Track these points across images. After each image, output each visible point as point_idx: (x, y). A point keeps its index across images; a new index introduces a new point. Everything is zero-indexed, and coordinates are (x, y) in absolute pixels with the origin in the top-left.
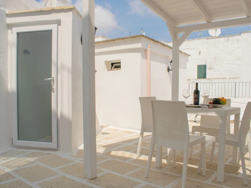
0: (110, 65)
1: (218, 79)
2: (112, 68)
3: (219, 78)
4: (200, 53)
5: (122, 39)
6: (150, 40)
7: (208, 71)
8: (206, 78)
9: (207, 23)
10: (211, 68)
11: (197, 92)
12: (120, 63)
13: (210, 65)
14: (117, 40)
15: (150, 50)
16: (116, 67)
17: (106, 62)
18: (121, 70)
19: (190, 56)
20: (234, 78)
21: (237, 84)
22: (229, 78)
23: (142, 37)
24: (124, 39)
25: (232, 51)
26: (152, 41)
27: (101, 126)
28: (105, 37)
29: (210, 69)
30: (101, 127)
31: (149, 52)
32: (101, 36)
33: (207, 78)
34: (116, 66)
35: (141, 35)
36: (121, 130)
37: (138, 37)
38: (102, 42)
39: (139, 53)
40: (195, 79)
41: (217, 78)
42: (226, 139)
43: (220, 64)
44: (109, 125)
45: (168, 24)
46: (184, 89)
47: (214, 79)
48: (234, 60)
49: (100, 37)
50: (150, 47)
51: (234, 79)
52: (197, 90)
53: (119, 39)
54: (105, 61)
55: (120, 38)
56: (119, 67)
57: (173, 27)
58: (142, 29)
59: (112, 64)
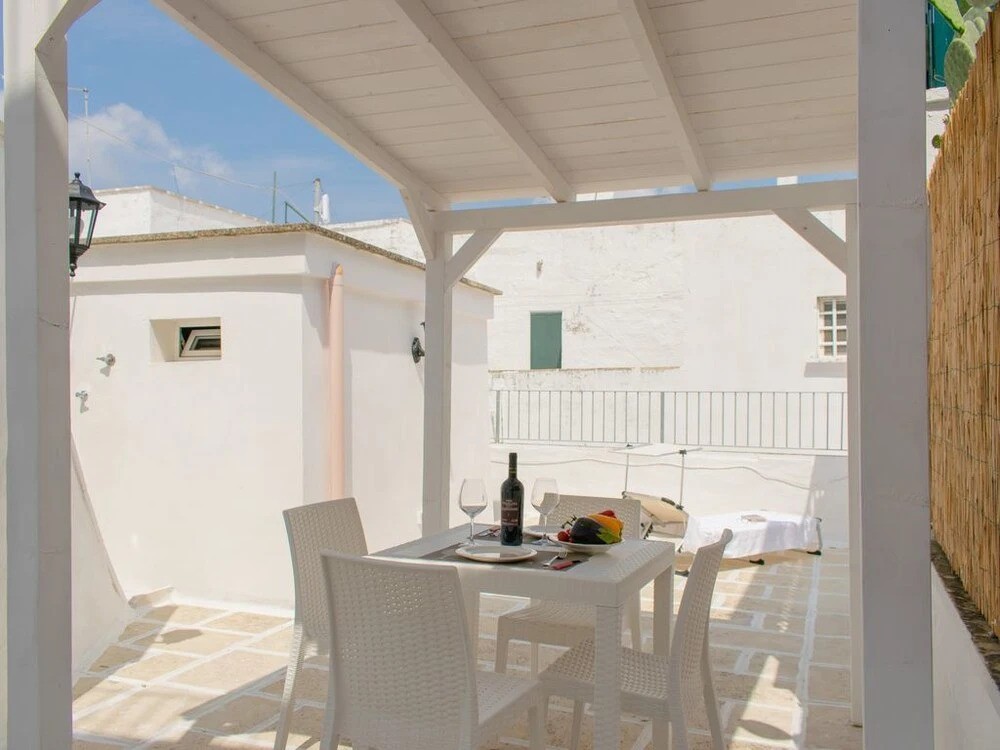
0: (177, 335)
1: (603, 372)
2: (182, 347)
3: (606, 369)
4: (539, 269)
5: (226, 235)
6: (342, 244)
7: (567, 337)
8: (559, 366)
9: (553, 201)
10: (580, 324)
11: (513, 491)
12: (219, 328)
13: (577, 315)
14: (205, 236)
15: (341, 285)
16: (201, 344)
17: (159, 326)
18: (219, 356)
19: (498, 293)
20: (657, 369)
21: (669, 398)
22: (642, 369)
23: (308, 233)
24: (235, 235)
25: (652, 267)
26: (353, 248)
27: (129, 597)
28: (165, 192)
29: (575, 329)
30: (130, 603)
31: (336, 291)
32: (146, 187)
33: (565, 364)
34: (200, 340)
35: (303, 225)
36: (224, 611)
37: (294, 230)
38: (136, 241)
39: (297, 293)
40: (520, 371)
41: (599, 369)
42: (622, 688)
43: (612, 312)
44: (169, 590)
45: (407, 198)
46: (465, 481)
47: (588, 370)
48: (659, 297)
49: (145, 190)
50: (341, 274)
51: (660, 373)
52: (512, 481)
53: (212, 236)
54: (151, 321)
55: (215, 231)
56: (214, 344)
57: (427, 207)
58: (318, 180)
59: (186, 332)
